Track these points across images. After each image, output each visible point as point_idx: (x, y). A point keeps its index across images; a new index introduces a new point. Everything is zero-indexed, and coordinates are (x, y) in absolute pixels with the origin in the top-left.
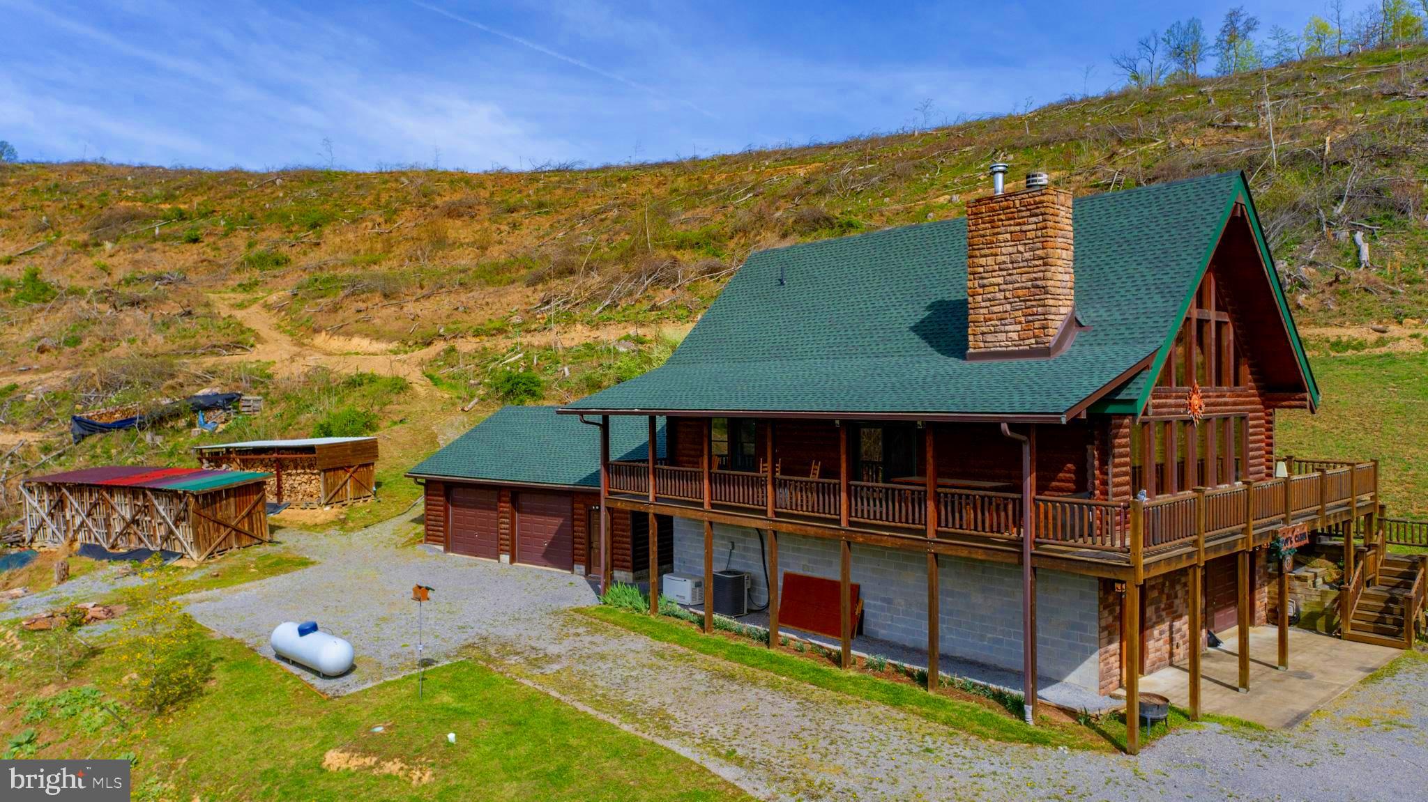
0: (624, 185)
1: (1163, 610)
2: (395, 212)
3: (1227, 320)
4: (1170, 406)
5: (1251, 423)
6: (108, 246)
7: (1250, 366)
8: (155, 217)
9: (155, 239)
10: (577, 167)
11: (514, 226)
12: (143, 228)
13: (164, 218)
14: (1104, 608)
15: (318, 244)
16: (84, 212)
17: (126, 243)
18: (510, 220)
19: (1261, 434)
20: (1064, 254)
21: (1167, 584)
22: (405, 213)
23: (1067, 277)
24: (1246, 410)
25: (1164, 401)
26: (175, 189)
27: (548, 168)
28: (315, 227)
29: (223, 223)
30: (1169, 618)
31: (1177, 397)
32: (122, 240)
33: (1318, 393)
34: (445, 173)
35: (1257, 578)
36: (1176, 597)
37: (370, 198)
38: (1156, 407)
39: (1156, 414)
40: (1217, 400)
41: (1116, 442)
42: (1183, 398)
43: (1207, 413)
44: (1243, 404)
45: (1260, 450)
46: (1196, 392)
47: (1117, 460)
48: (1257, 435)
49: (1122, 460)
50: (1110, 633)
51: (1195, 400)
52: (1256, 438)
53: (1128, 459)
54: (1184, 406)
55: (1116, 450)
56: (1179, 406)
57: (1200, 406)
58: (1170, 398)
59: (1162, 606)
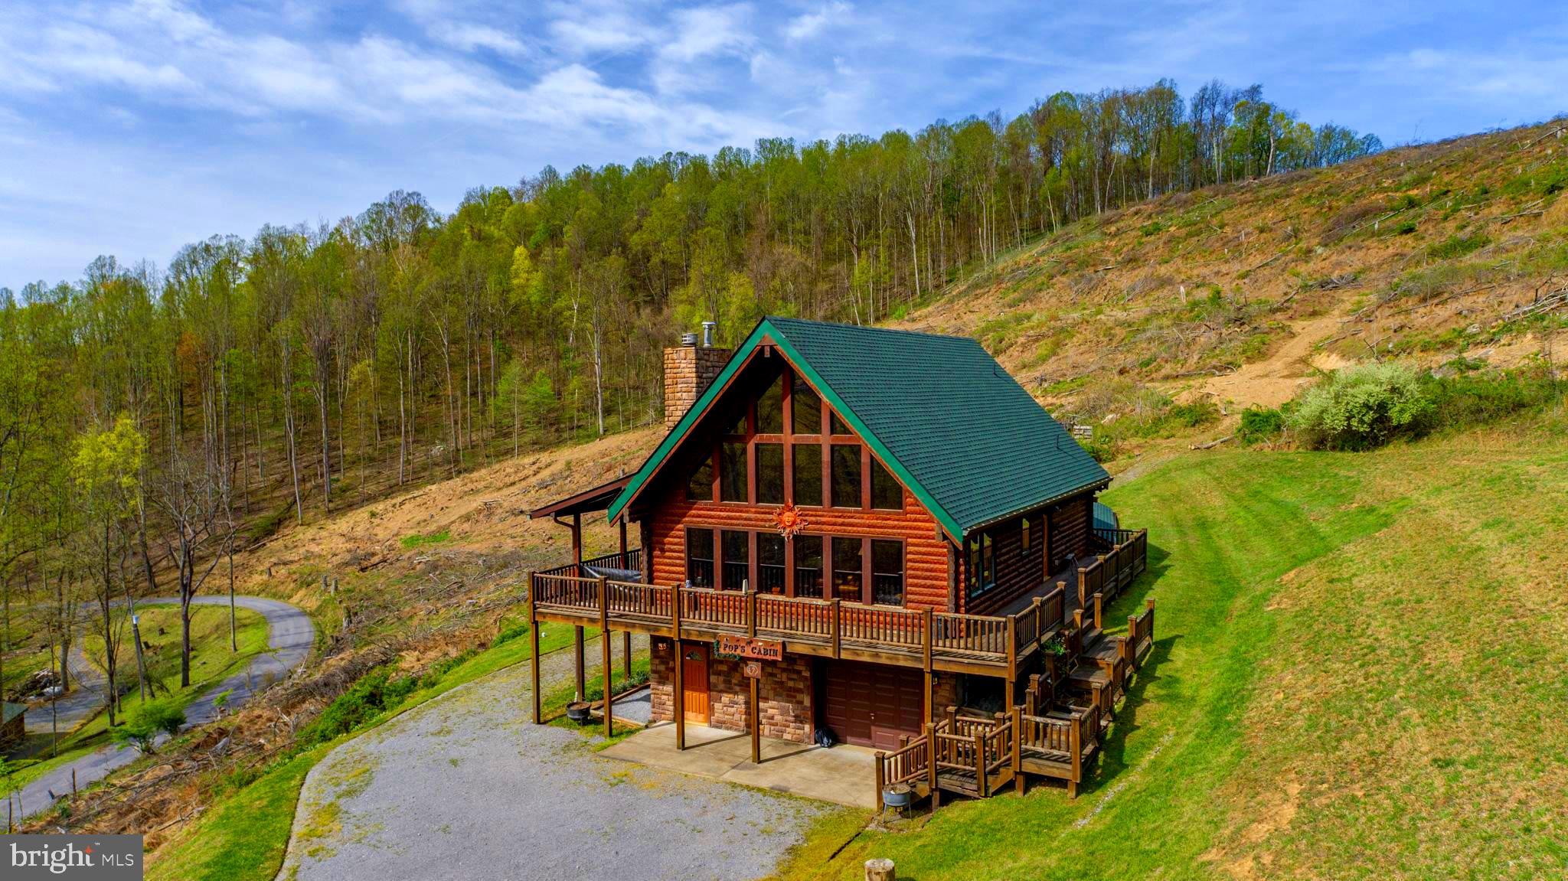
3: (858, 442)
6: (1321, 250)
8: (1387, 209)
9: (1373, 234)
12: (1366, 225)
13: (1394, 209)
17: (1344, 243)
19: (943, 564)
24: (904, 534)
25: (738, 514)
29: (1449, 204)
31: (756, 512)
38: (725, 518)
39: (724, 524)
40: (834, 520)
41: (667, 540)
42: (769, 513)
43: (812, 530)
44: (894, 527)
45: (937, 579)
46: (791, 510)
47: (667, 554)
48: (927, 562)
49: (675, 554)
50: (660, 677)
51: (788, 517)
52: (925, 565)
53: (683, 555)
54: (771, 520)
55: (666, 547)
56: (762, 520)
57: (794, 523)
58: (747, 512)
59: (734, 681)
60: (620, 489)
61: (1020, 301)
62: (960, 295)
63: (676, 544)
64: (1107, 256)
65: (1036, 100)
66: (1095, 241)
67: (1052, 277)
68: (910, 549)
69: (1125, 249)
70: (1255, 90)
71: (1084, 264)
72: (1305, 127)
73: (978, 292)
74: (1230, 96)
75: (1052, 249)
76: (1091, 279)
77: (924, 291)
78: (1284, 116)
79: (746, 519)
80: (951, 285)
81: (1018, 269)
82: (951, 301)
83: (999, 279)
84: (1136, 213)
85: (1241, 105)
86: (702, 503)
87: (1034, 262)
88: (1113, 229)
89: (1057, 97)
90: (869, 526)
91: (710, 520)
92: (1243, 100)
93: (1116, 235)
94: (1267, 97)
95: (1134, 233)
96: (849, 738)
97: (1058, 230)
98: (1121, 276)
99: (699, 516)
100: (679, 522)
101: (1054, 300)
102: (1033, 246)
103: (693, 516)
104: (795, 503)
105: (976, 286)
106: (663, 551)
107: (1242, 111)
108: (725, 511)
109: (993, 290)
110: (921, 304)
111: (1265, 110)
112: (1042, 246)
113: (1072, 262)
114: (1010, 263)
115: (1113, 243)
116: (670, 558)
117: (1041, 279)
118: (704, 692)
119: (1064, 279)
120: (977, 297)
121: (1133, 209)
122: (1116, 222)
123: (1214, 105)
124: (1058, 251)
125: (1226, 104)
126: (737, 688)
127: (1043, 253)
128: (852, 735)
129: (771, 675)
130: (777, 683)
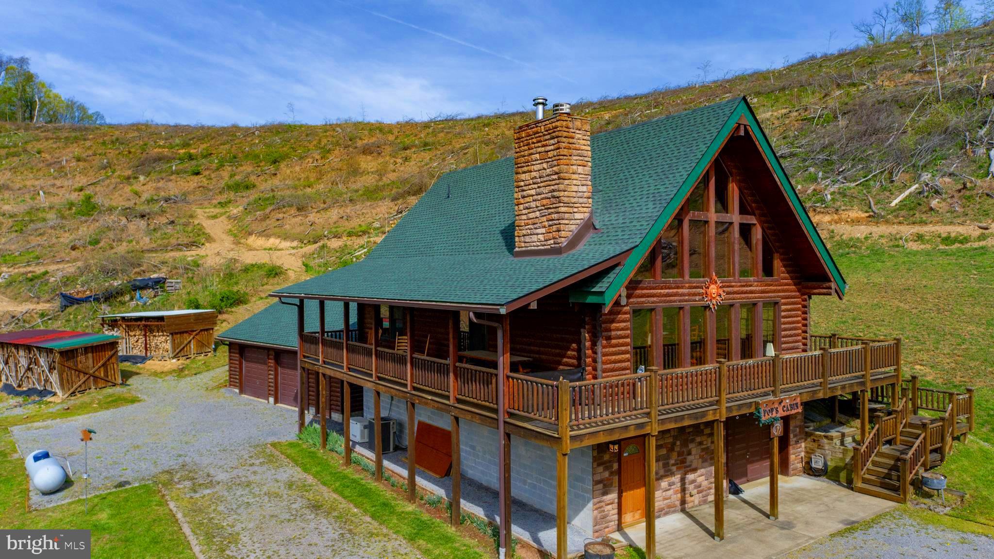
0: (487, 129)
1: (673, 465)
2: (329, 151)
3: (755, 222)
4: (683, 295)
5: (783, 307)
6: (142, 178)
7: (782, 260)
8: (174, 158)
9: (172, 173)
10: (458, 118)
11: (406, 159)
12: (165, 166)
13: (180, 159)
14: (599, 465)
15: (275, 174)
16: (131, 156)
17: (154, 176)
18: (403, 155)
19: (797, 316)
20: (580, 169)
21: (678, 443)
22: (336, 152)
23: (584, 189)
24: (778, 297)
25: (675, 291)
26: (190, 140)
27: (439, 119)
28: (275, 163)
29: (216, 161)
30: (682, 471)
31: (690, 288)
32: (152, 174)
33: (845, 282)
34: (369, 123)
35: (792, 436)
36: (689, 453)
37: (315, 143)
38: (666, 295)
39: (665, 302)
40: (741, 289)
41: (614, 325)
42: (699, 287)
43: (728, 300)
44: (775, 291)
45: (795, 329)
46: (715, 282)
47: (614, 341)
48: (791, 317)
49: (621, 340)
50: (605, 486)
51: (713, 289)
53: (628, 340)
54: (699, 294)
55: (613, 333)
56: (694, 294)
57: (717, 294)
58: (683, 287)
59: (672, 462)
63: (622, 329)
70: (23, 61)
72: (57, 97)
78: (43, 85)
79: (681, 295)
85: (13, 68)
86: (646, 282)
90: (761, 292)
91: (653, 299)
92: (14, 65)
94: (32, 68)
99: (643, 296)
103: (638, 297)
104: (718, 275)
106: (609, 338)
108: (666, 288)
111: (30, 77)
116: (616, 345)
118: (641, 486)
126: (674, 468)
129: (701, 443)
130: (703, 450)
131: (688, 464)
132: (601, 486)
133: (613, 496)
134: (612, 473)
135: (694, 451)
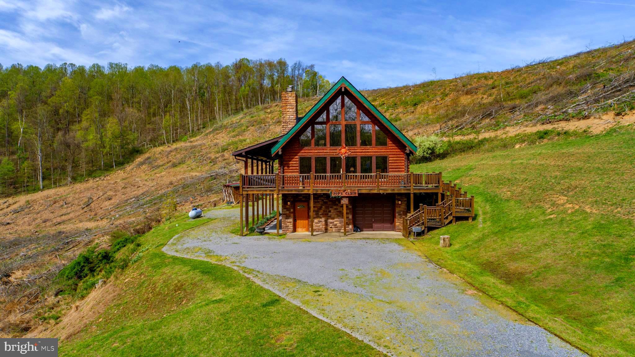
2: (446, 96)
4: (328, 153)
7: (389, 139)
14: (285, 209)
15: (413, 112)
19: (401, 163)
21: (323, 207)
22: (451, 95)
24: (387, 154)
25: (322, 151)
28: (415, 105)
30: (325, 218)
31: (330, 150)
35: (397, 214)
37: (442, 91)
38: (317, 153)
39: (316, 155)
40: (361, 151)
41: (290, 163)
42: (335, 150)
43: (353, 155)
44: (384, 152)
45: (400, 168)
46: (345, 148)
47: (290, 168)
48: (396, 163)
49: (294, 168)
50: (287, 216)
51: (343, 151)
52: (396, 164)
53: (298, 168)
54: (336, 152)
55: (290, 165)
56: (332, 152)
57: (346, 153)
58: (326, 150)
59: (320, 213)
60: (278, 141)
61: (237, 135)
62: (210, 133)
63: (295, 164)
64: (269, 120)
65: (236, 59)
66: (262, 115)
67: (248, 127)
68: (390, 159)
69: (275, 118)
70: (312, 66)
71: (261, 123)
72: (328, 82)
73: (217, 132)
74: (304, 67)
75: (245, 117)
76: (264, 128)
77: (193, 131)
78: (321, 77)
79: (325, 153)
80: (205, 129)
81: (233, 124)
82: (207, 135)
83: (226, 127)
84: (276, 106)
85: (308, 71)
86: (306, 148)
87: (240, 121)
88: (269, 111)
89: (243, 59)
90: (375, 152)
91: (310, 154)
92: (309, 69)
93: (270, 113)
94: (316, 69)
95: (277, 113)
96: (364, 229)
97: (245, 111)
98: (275, 127)
99: (305, 153)
100: (296, 155)
101: (250, 135)
102: (236, 116)
103: (303, 153)
104: (346, 145)
105: (216, 129)
106: (289, 167)
107: (308, 73)
108: (317, 150)
109: (224, 132)
110: (192, 136)
111: (315, 74)
112: (241, 115)
113: (255, 122)
114: (230, 121)
115: (269, 116)
116: (292, 169)
117: (243, 128)
118: (306, 220)
119: (253, 128)
120: (217, 134)
121: (275, 104)
122: (269, 108)
123: (299, 70)
124: (248, 118)
125: (303, 70)
126: (321, 216)
127: (242, 118)
128: (365, 228)
129: (336, 209)
130: (338, 212)
131: (329, 215)
132: (285, 216)
133: (291, 220)
134: (290, 212)
135: (332, 211)
